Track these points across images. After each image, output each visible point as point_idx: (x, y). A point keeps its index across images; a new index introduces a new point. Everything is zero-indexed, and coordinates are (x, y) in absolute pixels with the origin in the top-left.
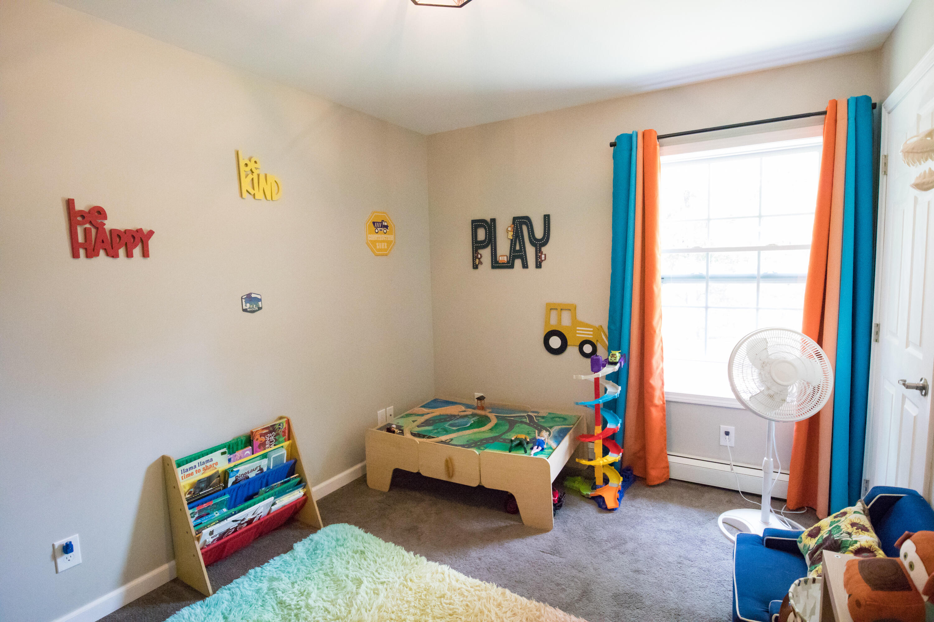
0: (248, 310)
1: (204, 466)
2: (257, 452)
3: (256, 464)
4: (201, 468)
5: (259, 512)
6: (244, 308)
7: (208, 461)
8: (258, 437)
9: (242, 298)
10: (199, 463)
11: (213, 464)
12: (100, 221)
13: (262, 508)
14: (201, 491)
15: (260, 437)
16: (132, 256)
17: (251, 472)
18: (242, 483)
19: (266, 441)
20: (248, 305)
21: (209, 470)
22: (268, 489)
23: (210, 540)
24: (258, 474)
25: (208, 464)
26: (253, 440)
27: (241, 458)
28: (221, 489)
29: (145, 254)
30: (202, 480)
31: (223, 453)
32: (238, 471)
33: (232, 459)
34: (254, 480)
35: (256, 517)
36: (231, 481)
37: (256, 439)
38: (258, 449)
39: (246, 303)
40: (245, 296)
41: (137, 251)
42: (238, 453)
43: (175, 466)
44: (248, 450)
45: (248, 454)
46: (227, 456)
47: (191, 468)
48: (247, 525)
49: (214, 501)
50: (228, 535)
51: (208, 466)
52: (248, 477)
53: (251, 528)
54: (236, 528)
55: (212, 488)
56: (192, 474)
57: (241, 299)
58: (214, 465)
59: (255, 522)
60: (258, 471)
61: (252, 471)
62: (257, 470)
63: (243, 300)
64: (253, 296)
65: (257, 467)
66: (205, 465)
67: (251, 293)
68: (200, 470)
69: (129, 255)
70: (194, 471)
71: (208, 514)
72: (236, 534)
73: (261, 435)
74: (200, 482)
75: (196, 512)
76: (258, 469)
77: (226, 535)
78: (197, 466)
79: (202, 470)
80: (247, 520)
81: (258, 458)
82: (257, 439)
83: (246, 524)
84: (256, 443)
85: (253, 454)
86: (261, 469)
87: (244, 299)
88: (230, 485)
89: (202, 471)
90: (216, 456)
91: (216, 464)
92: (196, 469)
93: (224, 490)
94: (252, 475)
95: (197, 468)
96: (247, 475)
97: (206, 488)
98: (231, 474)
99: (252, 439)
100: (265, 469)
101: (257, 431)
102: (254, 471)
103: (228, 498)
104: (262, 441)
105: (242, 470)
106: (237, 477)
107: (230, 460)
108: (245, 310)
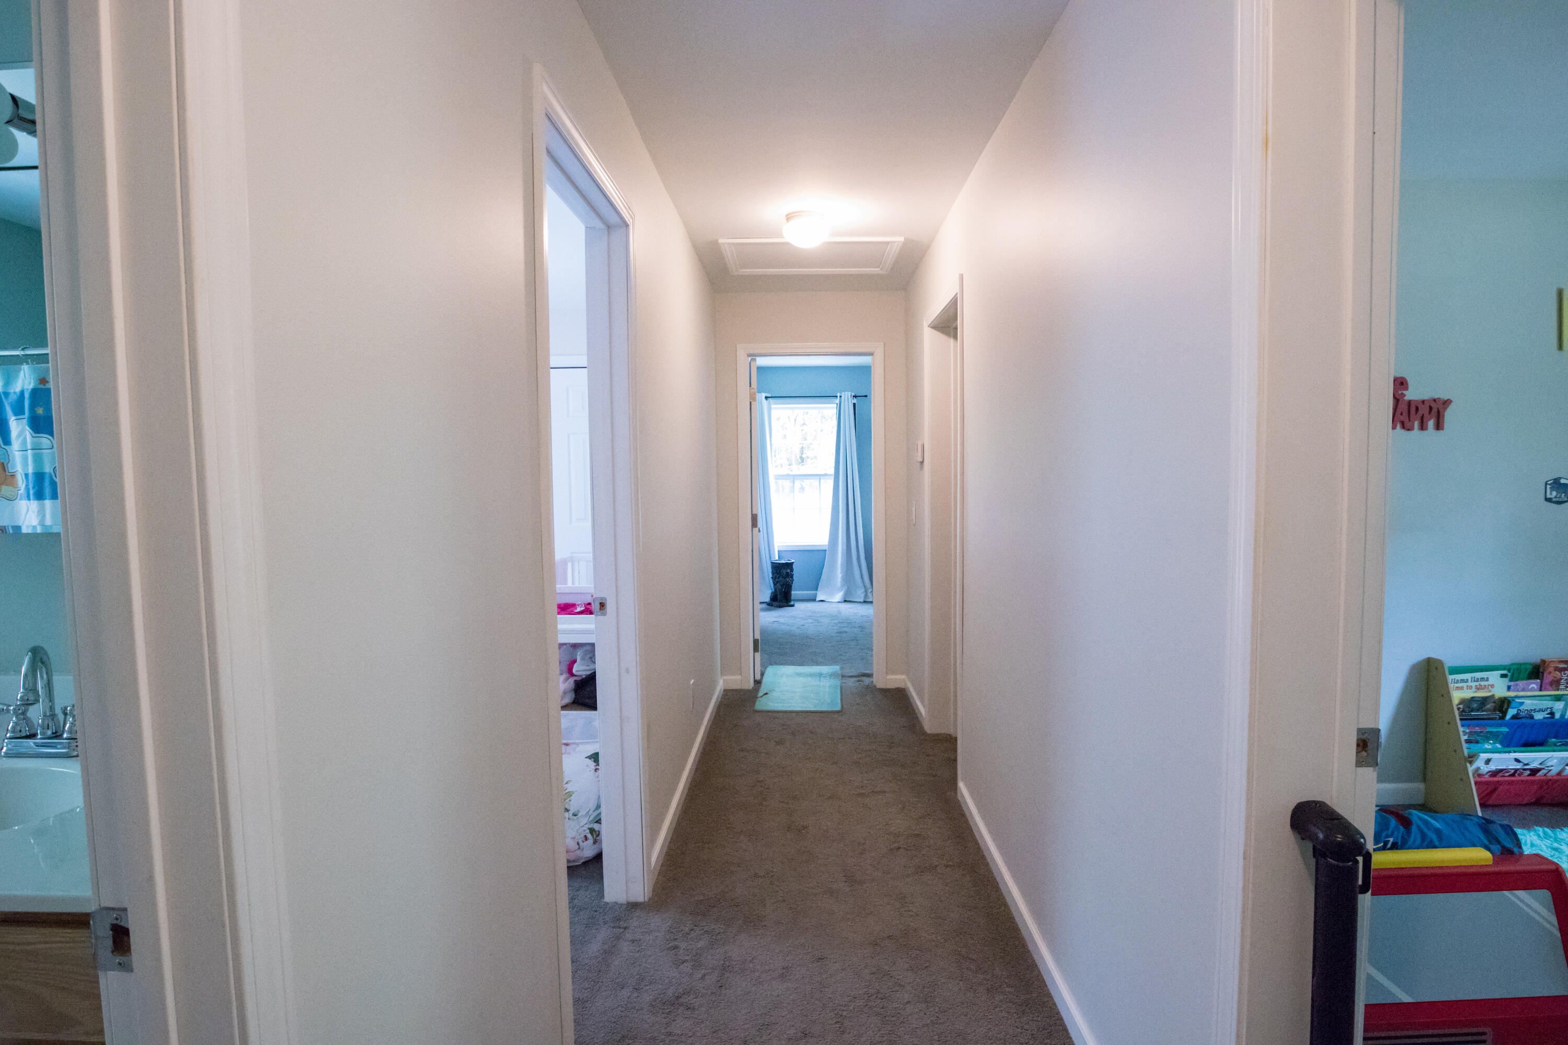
0: (1554, 500)
1: (1477, 684)
2: (1546, 690)
3: (1547, 704)
4: (1474, 684)
5: (1549, 764)
6: (1548, 497)
7: (1482, 679)
8: (1551, 669)
9: (1546, 484)
10: (1472, 678)
11: (1489, 685)
12: (1400, 392)
13: (1556, 761)
14: (1472, 711)
15: (1555, 671)
16: (1426, 429)
17: (1538, 711)
18: (1524, 721)
19: (1561, 679)
20: (1554, 493)
21: (1482, 691)
22: (1560, 744)
23: (1485, 769)
24: (1547, 718)
25: (1483, 683)
26: (1543, 673)
27: (1523, 690)
28: (1496, 718)
29: (1439, 426)
30: (1475, 699)
31: (1503, 676)
32: (1522, 703)
33: (1512, 687)
34: (1541, 723)
35: (1544, 769)
36: (1511, 712)
37: (1547, 671)
38: (1548, 687)
39: (1552, 489)
40: (1551, 482)
41: (1431, 424)
42: (1521, 684)
43: (1447, 672)
44: (1534, 684)
45: (1534, 688)
46: (1506, 681)
47: (1463, 681)
48: (1529, 775)
49: (1489, 729)
50: (1504, 776)
51: (1482, 686)
52: (1533, 717)
53: (1533, 782)
54: (1516, 770)
55: (1485, 713)
56: (1462, 688)
57: (1544, 485)
58: (1490, 687)
59: (1539, 776)
60: (1548, 714)
61: (1541, 710)
62: (1546, 712)
63: (1548, 487)
64: (1563, 481)
65: (1548, 708)
66: (1480, 683)
67: (1560, 478)
68: (1471, 686)
69: (1423, 427)
70: (1464, 685)
71: (1477, 742)
72: (1512, 778)
73: (1557, 669)
74: (1473, 701)
75: (1467, 733)
76: (1549, 711)
77: (1501, 774)
78: (1470, 681)
79: (1474, 687)
80: (1531, 766)
81: (1547, 698)
82: (1550, 673)
83: (1528, 772)
84: (1548, 678)
85: (1541, 690)
86: (1552, 714)
87: (1550, 484)
88: (1508, 717)
89: (1474, 689)
90: (1494, 677)
91: (1492, 686)
92: (1467, 684)
93: (1500, 721)
94: (1538, 716)
95: (1470, 684)
96: (1532, 713)
97: (1478, 710)
98: (1513, 704)
99: (1541, 670)
100: (1557, 716)
101: (1552, 661)
102: (1543, 711)
103: (1506, 732)
104: (1555, 677)
105: (1528, 704)
106: (1519, 711)
107: (1509, 688)
108: (1548, 500)
